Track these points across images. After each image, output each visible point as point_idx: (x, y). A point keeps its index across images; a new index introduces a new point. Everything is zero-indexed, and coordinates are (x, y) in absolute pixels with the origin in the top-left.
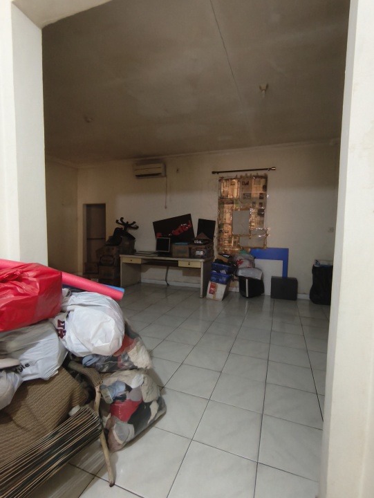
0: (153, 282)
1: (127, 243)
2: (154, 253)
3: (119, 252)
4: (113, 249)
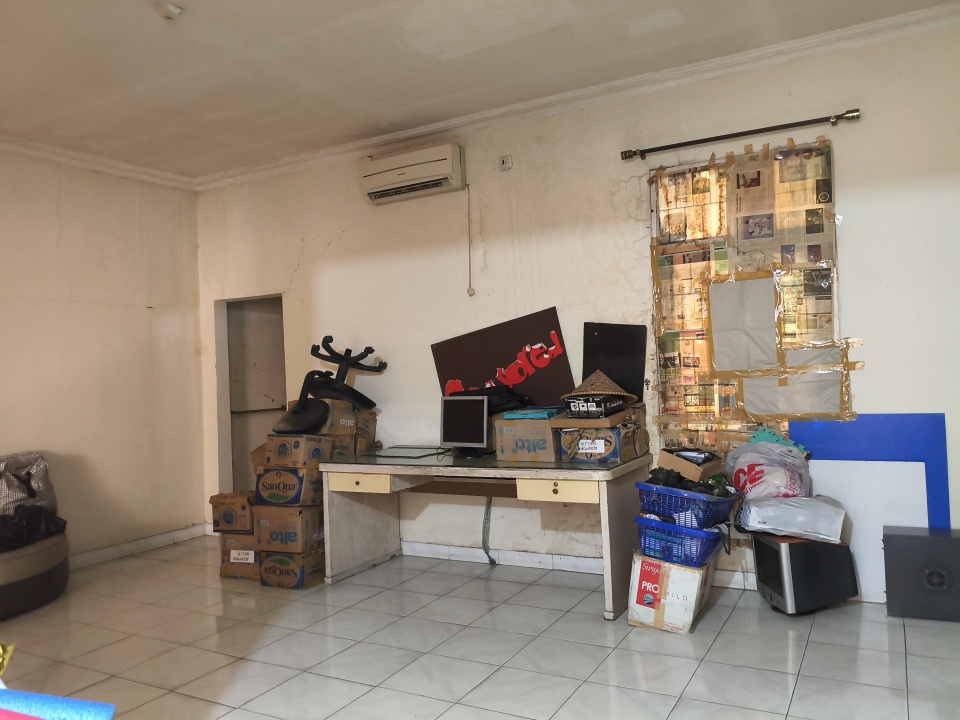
0: (443, 552)
1: (348, 422)
2: (440, 452)
3: (318, 456)
4: (297, 445)
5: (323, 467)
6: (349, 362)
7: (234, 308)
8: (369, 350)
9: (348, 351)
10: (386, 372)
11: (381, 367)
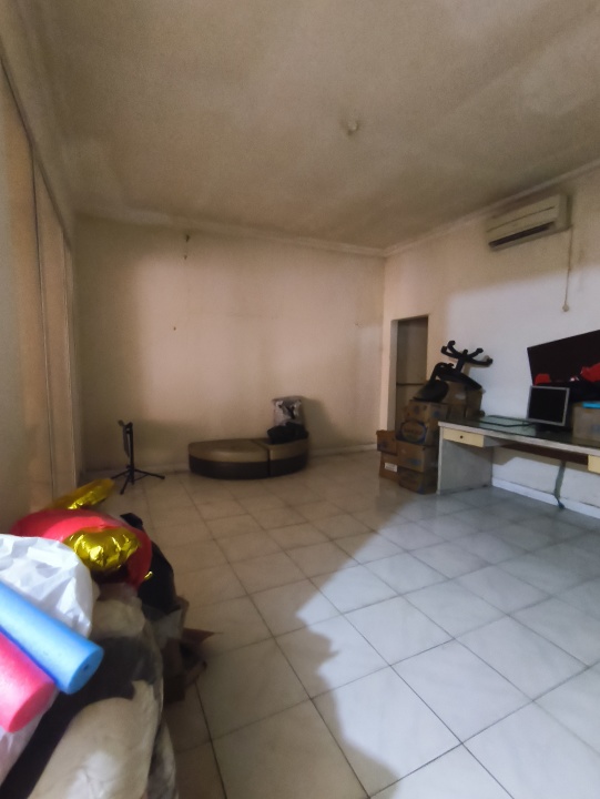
1: (461, 397)
3: (438, 417)
4: (425, 408)
5: (440, 424)
6: (466, 358)
7: (403, 325)
8: (480, 351)
9: (466, 351)
10: (492, 366)
11: (488, 362)
